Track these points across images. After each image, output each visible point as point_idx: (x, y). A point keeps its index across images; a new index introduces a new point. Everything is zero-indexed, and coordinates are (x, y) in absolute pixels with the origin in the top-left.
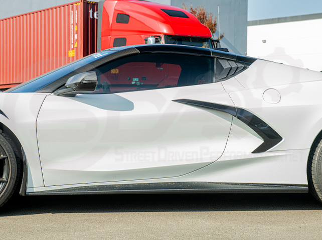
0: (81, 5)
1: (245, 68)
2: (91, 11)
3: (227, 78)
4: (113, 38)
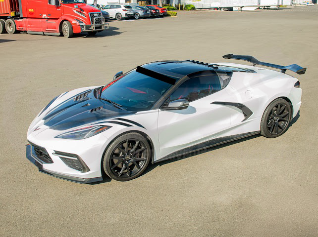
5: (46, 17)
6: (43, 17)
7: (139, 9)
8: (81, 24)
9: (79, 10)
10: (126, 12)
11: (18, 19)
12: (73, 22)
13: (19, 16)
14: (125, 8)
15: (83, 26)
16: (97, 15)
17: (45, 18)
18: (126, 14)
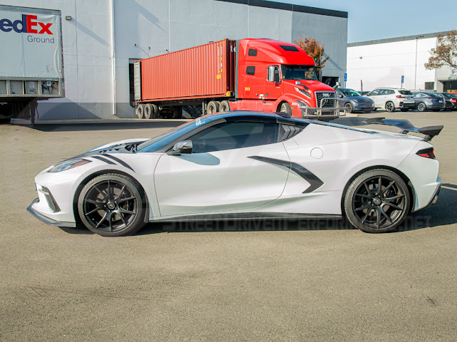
0: (224, 43)
1: (300, 131)
2: (231, 47)
3: (287, 138)
4: (246, 66)
5: (263, 98)
6: (260, 98)
7: (426, 96)
8: (303, 107)
9: (302, 88)
10: (402, 100)
11: (234, 101)
12: (293, 104)
13: (234, 97)
14: (400, 94)
15: (304, 110)
16: (327, 95)
17: (261, 99)
18: (401, 103)
